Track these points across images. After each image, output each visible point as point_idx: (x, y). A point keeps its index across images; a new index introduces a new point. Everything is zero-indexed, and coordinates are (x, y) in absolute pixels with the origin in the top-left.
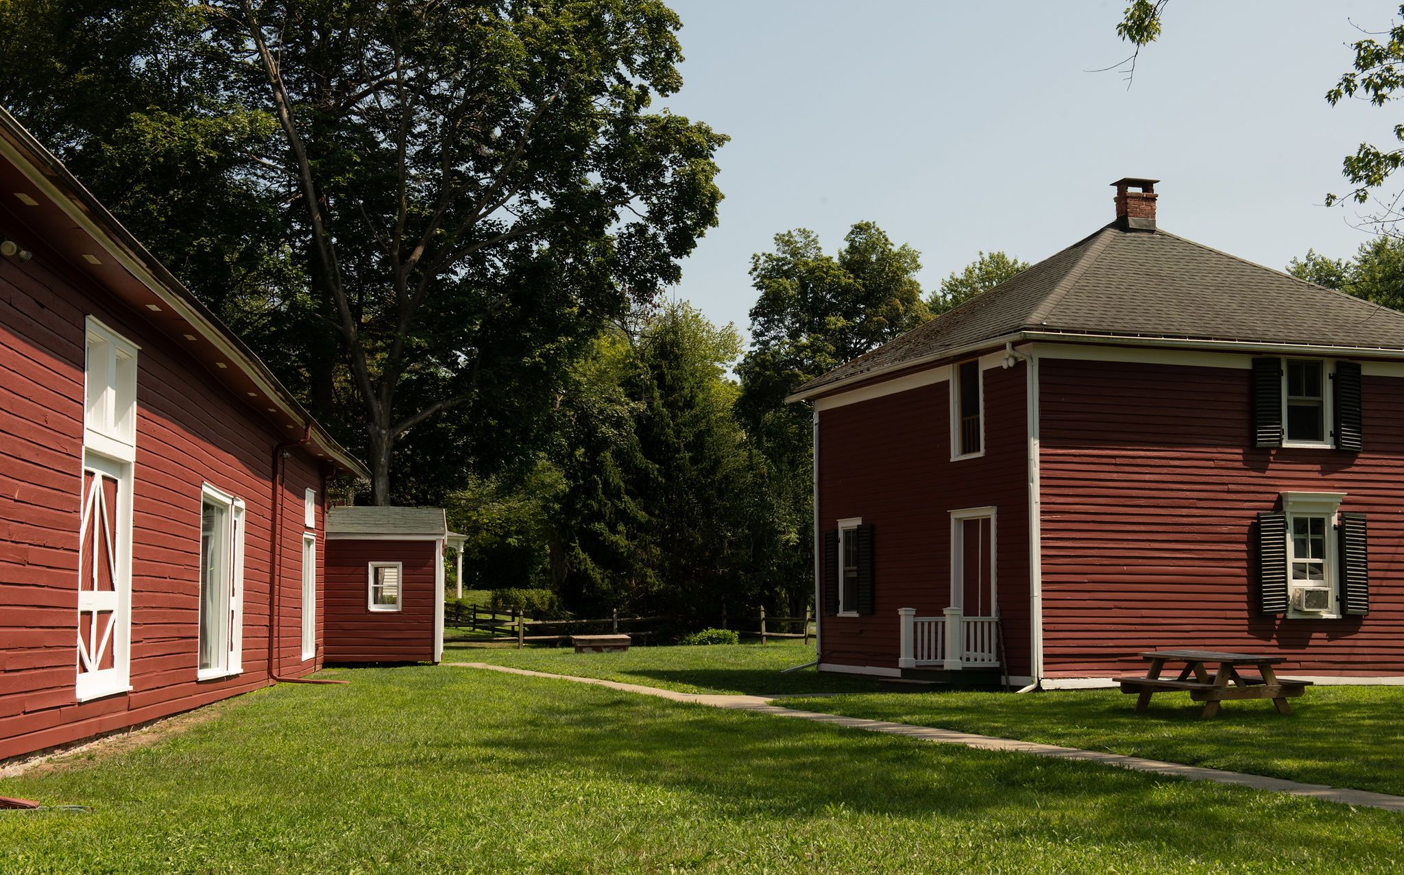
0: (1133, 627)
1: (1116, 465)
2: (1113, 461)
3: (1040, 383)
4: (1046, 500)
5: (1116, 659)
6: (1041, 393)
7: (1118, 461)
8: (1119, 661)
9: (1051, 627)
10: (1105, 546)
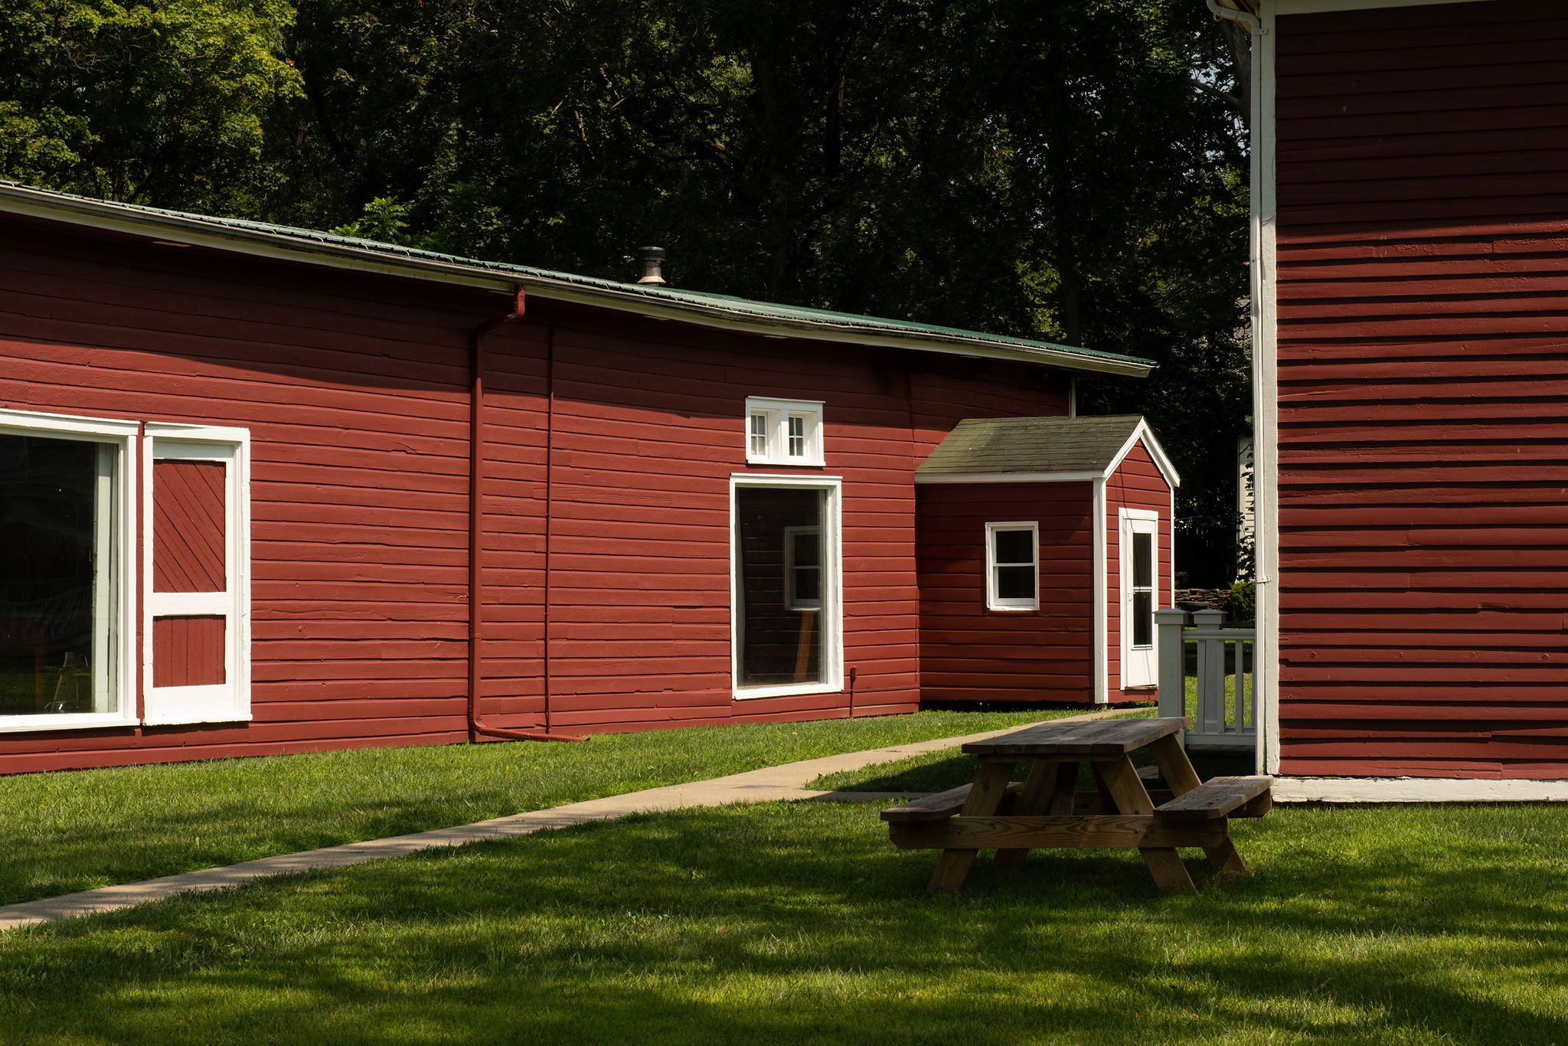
0: (1537, 657)
1: (1493, 257)
2: (1486, 248)
3: (1278, 77)
4: (1296, 353)
5: (1488, 734)
6: (1279, 100)
7: (1500, 247)
8: (1495, 738)
9: (1304, 655)
10: (1460, 458)
